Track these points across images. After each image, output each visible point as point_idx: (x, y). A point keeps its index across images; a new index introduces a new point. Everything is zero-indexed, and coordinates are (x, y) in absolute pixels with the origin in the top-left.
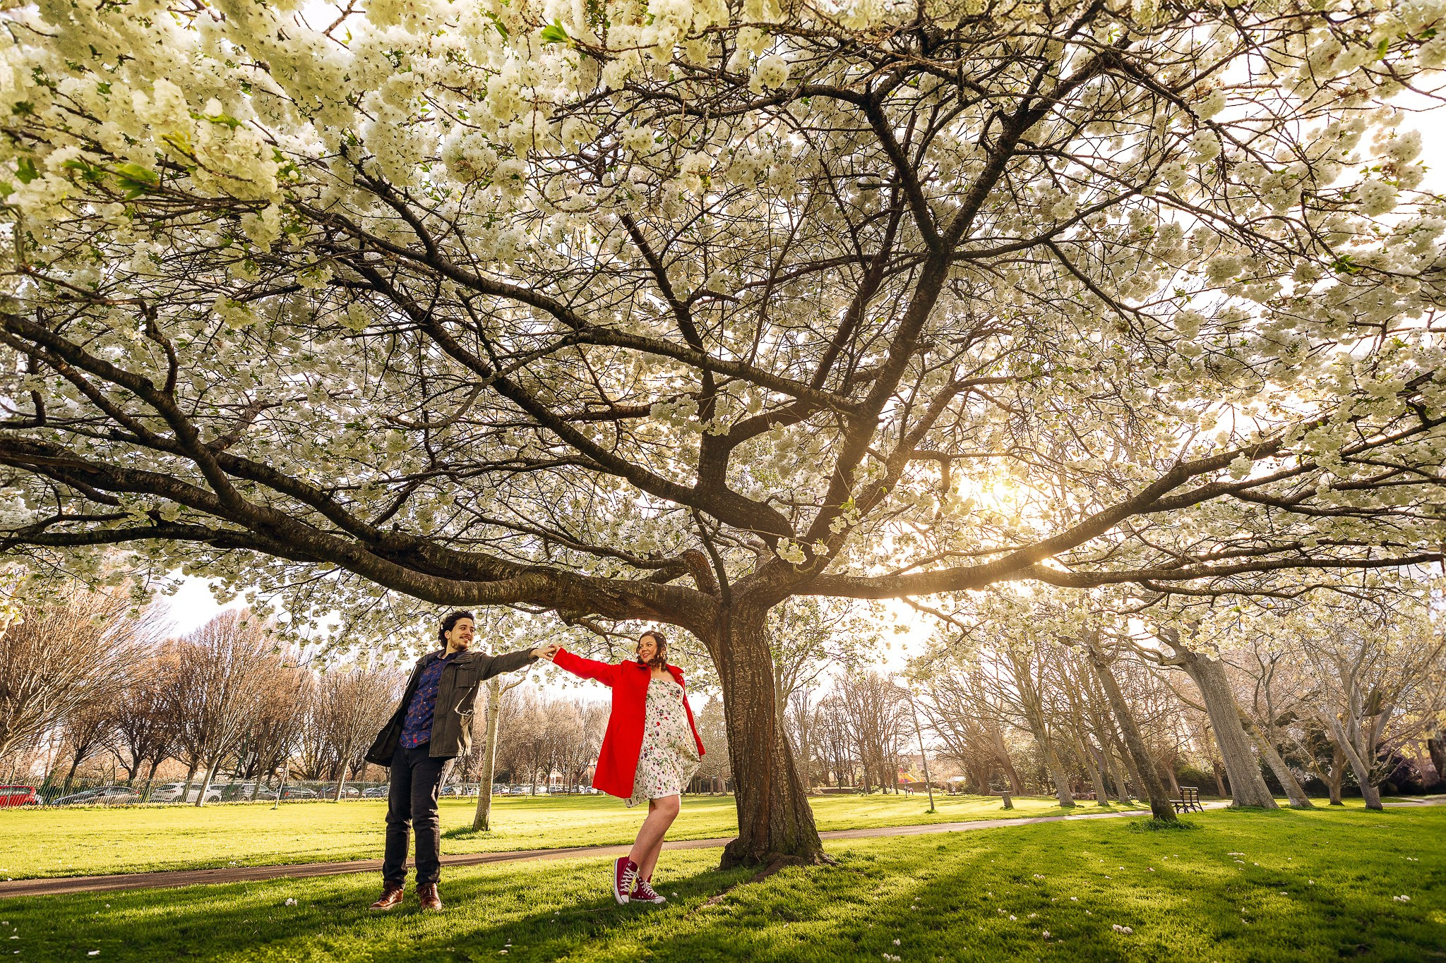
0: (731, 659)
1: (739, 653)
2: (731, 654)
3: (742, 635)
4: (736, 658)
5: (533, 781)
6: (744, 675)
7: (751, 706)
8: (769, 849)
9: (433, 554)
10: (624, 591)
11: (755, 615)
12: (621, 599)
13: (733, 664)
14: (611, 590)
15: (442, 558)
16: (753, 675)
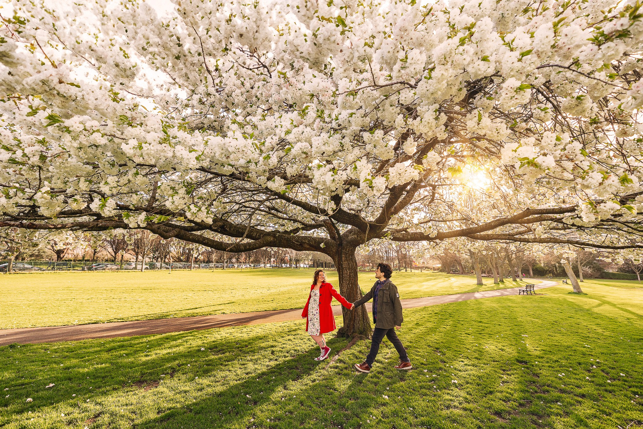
0: (342, 266)
1: (345, 264)
2: (342, 265)
3: (346, 258)
4: (344, 266)
5: (264, 263)
6: (347, 272)
7: (349, 284)
8: (354, 332)
9: (230, 229)
10: (302, 242)
11: (352, 250)
12: (300, 244)
13: (343, 268)
14: (297, 241)
15: (234, 230)
16: (350, 273)
